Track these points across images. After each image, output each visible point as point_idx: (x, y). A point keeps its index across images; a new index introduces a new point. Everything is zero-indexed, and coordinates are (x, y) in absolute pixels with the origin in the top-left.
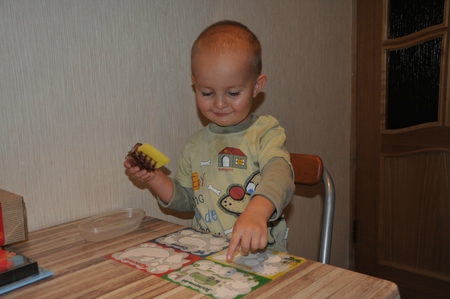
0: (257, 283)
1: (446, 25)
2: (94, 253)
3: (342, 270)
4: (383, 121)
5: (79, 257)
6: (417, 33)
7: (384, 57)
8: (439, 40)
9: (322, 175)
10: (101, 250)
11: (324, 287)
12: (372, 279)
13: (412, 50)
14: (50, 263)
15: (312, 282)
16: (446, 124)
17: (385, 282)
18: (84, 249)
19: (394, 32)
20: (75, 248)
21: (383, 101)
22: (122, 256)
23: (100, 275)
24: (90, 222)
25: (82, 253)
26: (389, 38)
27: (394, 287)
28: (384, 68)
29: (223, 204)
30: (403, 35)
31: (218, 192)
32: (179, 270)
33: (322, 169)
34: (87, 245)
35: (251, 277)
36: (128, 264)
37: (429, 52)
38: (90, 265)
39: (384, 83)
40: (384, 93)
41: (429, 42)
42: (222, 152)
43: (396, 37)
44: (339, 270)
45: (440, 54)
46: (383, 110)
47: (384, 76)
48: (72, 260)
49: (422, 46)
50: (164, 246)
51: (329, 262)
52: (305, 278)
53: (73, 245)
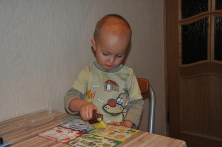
0: (115, 144)
1: (210, 12)
2: (33, 132)
3: (158, 135)
4: (180, 60)
5: (25, 134)
6: (196, 16)
7: (180, 29)
8: (207, 19)
9: (149, 89)
10: (36, 130)
11: (149, 144)
12: (173, 139)
13: (193, 24)
14: (10, 138)
15: (143, 142)
16: (211, 61)
17: (180, 141)
18: (27, 130)
19: (185, 15)
20: (23, 130)
21: (180, 50)
22: (44, 134)
23: (36, 143)
24: (30, 117)
25: (26, 132)
26: (182, 18)
27: (184, 143)
28: (180, 34)
29: (105, 108)
30: (188, 17)
31: (102, 102)
32: (74, 140)
33: (149, 85)
34: (29, 128)
35: (112, 141)
36: (47, 138)
37: (202, 25)
38: (30, 138)
39: (180, 41)
40: (180, 46)
41: (201, 20)
42: (107, 82)
43: (185, 18)
44: (157, 136)
45: (207, 26)
46: (180, 55)
47: (180, 38)
48: (21, 136)
49: (198, 22)
50: (66, 128)
51: (153, 132)
52: (140, 140)
53: (22, 128)
